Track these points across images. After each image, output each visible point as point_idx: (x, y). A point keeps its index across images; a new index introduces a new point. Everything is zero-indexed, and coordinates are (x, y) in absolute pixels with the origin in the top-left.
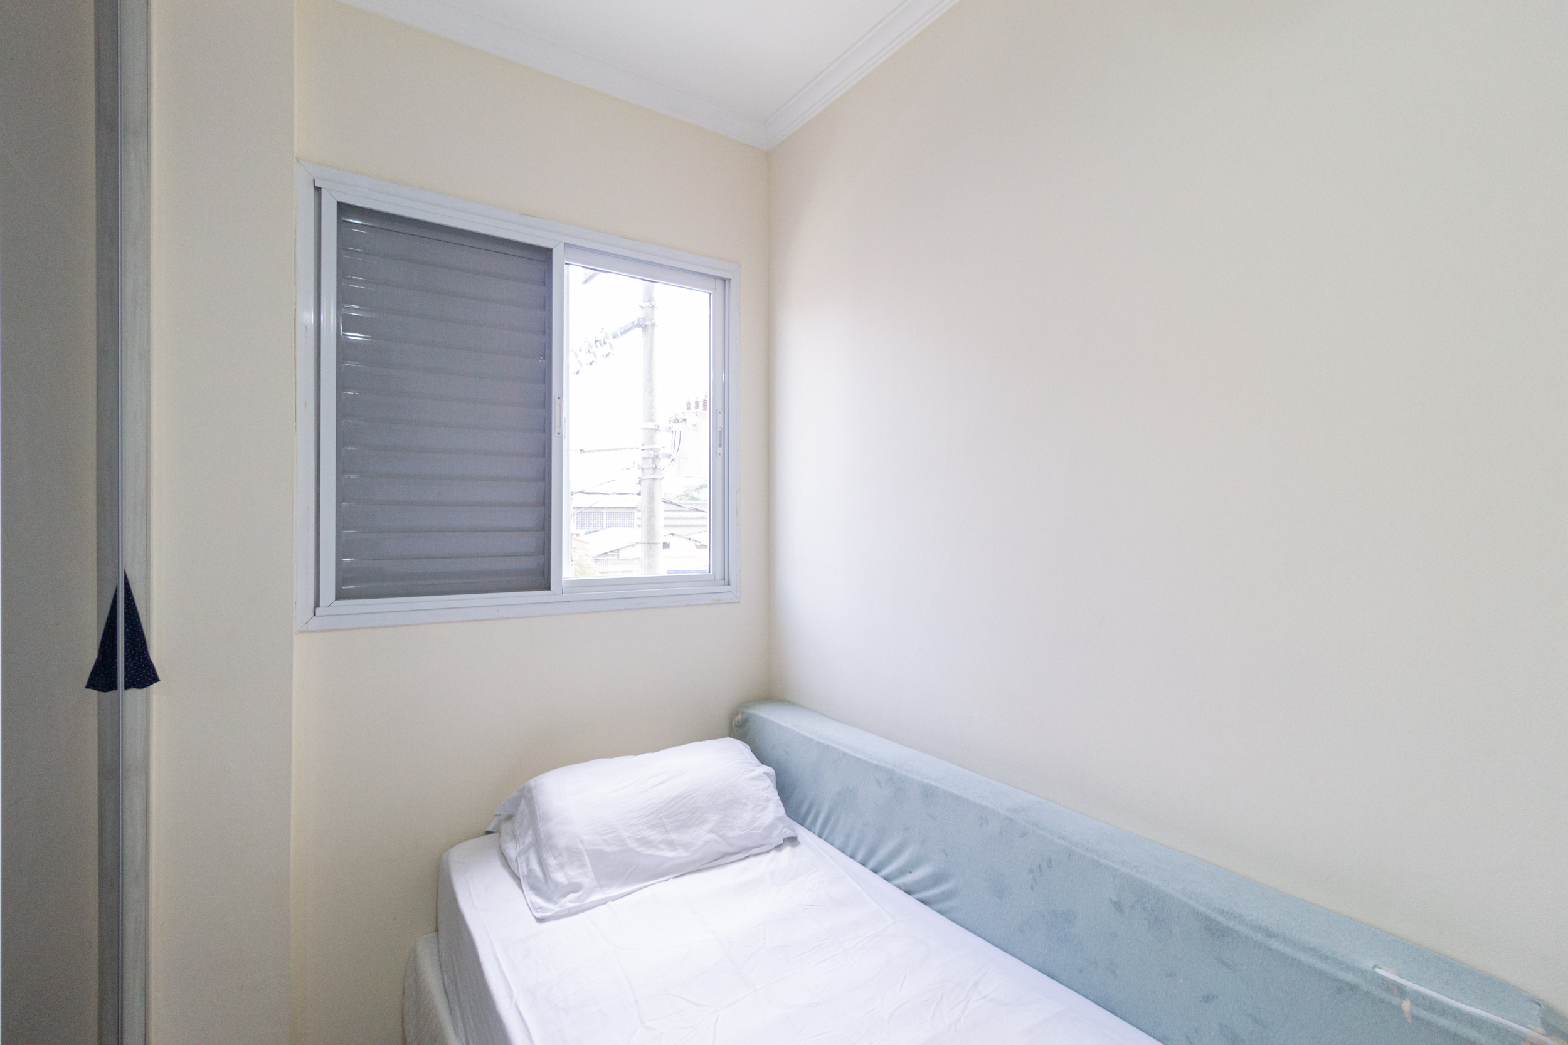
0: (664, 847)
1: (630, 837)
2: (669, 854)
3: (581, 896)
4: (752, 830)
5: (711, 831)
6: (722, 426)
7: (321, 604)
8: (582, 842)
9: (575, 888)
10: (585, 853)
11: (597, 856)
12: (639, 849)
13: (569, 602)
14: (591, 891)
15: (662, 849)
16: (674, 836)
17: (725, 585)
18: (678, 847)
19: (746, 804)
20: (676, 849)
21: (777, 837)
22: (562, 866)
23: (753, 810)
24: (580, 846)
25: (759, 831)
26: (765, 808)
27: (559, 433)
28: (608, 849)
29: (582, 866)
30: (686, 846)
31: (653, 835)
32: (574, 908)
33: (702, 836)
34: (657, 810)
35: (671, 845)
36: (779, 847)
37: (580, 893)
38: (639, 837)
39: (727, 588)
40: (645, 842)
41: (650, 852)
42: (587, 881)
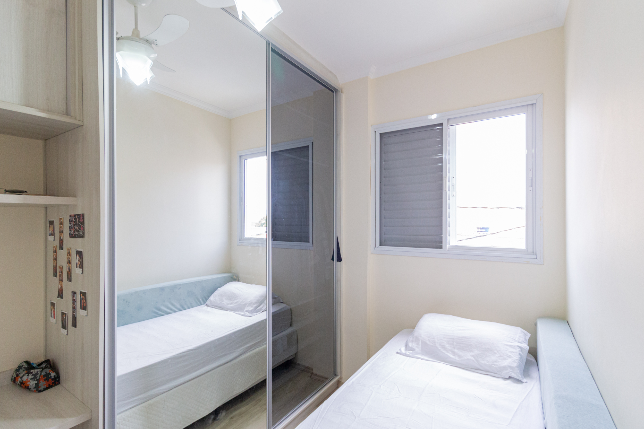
0: (450, 352)
1: (438, 343)
2: (451, 356)
3: (413, 353)
4: (493, 365)
5: (472, 356)
6: (532, 177)
7: (376, 246)
8: (421, 337)
9: (413, 350)
10: (420, 341)
11: (424, 344)
12: (440, 348)
13: (450, 254)
14: (418, 353)
15: (449, 353)
16: (456, 351)
17: (533, 255)
18: (456, 355)
19: (495, 353)
20: (455, 356)
21: (506, 373)
22: (412, 342)
23: (498, 357)
24: (420, 338)
25: (497, 367)
26: (505, 359)
27: (445, 191)
28: (428, 343)
29: (418, 344)
30: (459, 357)
31: (447, 346)
32: (409, 355)
33: (468, 356)
34: (453, 338)
35: (454, 353)
36: (505, 379)
37: (413, 352)
38: (441, 344)
39: (535, 257)
40: (443, 347)
41: (444, 351)
42: (417, 349)
